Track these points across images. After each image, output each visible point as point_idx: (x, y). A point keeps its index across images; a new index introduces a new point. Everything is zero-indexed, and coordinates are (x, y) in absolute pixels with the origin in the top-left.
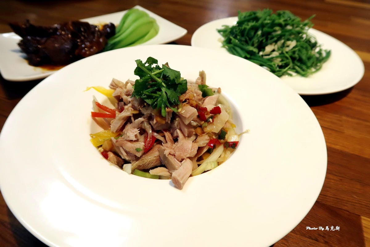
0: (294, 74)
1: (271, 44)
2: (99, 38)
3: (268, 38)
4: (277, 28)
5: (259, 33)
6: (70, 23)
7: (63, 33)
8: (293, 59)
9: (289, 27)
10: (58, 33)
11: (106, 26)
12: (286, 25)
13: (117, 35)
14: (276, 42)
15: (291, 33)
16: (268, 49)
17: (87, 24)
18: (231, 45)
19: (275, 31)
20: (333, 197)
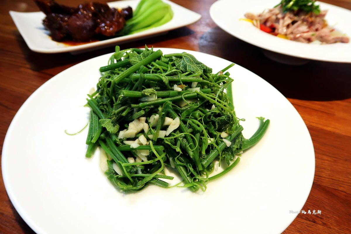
7: (85, 12)
20: (328, 178)
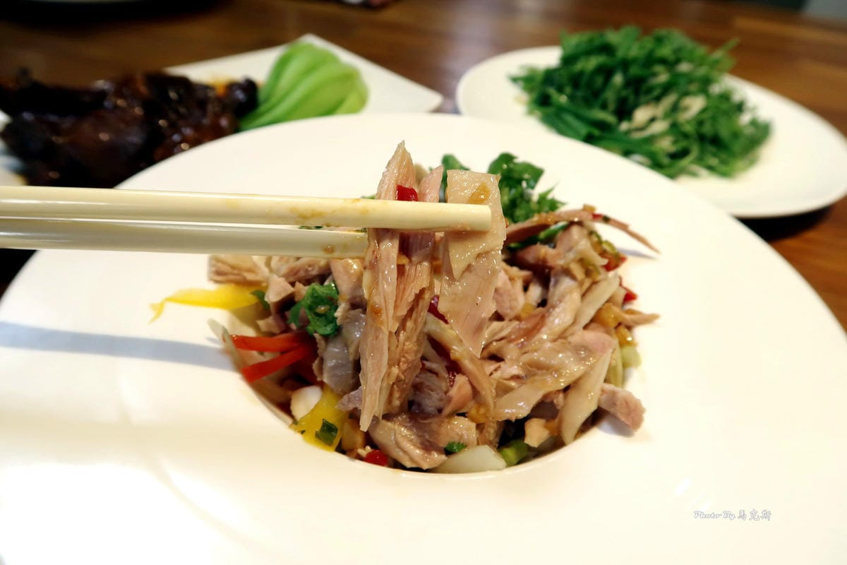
0: (704, 172)
1: (647, 103)
2: (217, 116)
3: (639, 90)
4: (659, 68)
5: (618, 79)
6: (139, 77)
7: (120, 102)
8: (702, 138)
9: (684, 67)
10: (107, 104)
11: (232, 86)
12: (678, 61)
13: (262, 108)
14: (658, 99)
15: (690, 79)
16: (641, 115)
17: (184, 82)
18: (550, 110)
19: (655, 75)
